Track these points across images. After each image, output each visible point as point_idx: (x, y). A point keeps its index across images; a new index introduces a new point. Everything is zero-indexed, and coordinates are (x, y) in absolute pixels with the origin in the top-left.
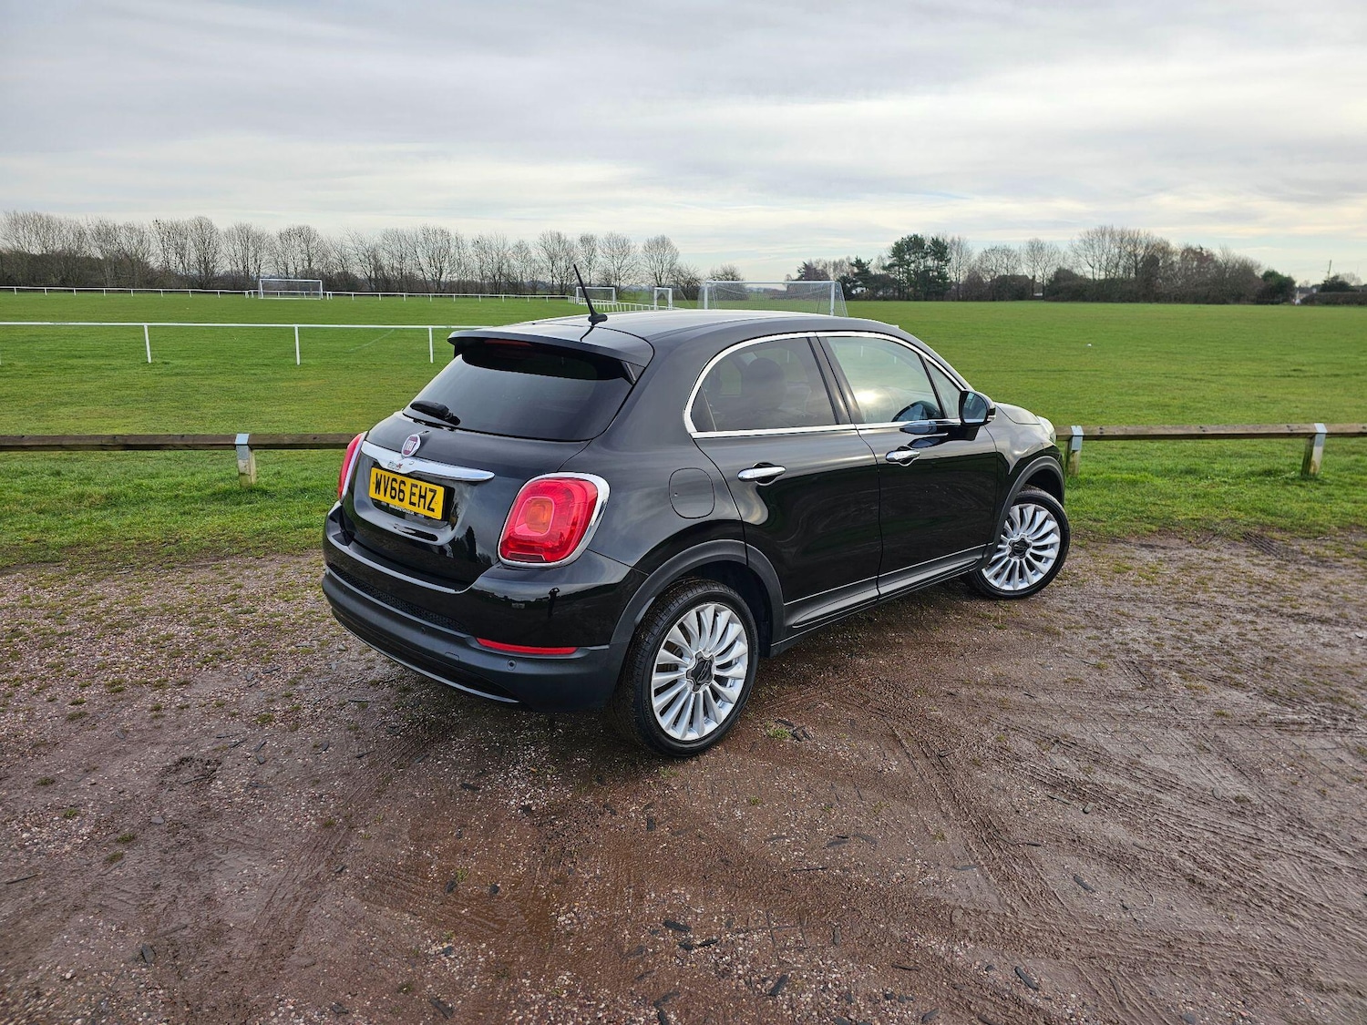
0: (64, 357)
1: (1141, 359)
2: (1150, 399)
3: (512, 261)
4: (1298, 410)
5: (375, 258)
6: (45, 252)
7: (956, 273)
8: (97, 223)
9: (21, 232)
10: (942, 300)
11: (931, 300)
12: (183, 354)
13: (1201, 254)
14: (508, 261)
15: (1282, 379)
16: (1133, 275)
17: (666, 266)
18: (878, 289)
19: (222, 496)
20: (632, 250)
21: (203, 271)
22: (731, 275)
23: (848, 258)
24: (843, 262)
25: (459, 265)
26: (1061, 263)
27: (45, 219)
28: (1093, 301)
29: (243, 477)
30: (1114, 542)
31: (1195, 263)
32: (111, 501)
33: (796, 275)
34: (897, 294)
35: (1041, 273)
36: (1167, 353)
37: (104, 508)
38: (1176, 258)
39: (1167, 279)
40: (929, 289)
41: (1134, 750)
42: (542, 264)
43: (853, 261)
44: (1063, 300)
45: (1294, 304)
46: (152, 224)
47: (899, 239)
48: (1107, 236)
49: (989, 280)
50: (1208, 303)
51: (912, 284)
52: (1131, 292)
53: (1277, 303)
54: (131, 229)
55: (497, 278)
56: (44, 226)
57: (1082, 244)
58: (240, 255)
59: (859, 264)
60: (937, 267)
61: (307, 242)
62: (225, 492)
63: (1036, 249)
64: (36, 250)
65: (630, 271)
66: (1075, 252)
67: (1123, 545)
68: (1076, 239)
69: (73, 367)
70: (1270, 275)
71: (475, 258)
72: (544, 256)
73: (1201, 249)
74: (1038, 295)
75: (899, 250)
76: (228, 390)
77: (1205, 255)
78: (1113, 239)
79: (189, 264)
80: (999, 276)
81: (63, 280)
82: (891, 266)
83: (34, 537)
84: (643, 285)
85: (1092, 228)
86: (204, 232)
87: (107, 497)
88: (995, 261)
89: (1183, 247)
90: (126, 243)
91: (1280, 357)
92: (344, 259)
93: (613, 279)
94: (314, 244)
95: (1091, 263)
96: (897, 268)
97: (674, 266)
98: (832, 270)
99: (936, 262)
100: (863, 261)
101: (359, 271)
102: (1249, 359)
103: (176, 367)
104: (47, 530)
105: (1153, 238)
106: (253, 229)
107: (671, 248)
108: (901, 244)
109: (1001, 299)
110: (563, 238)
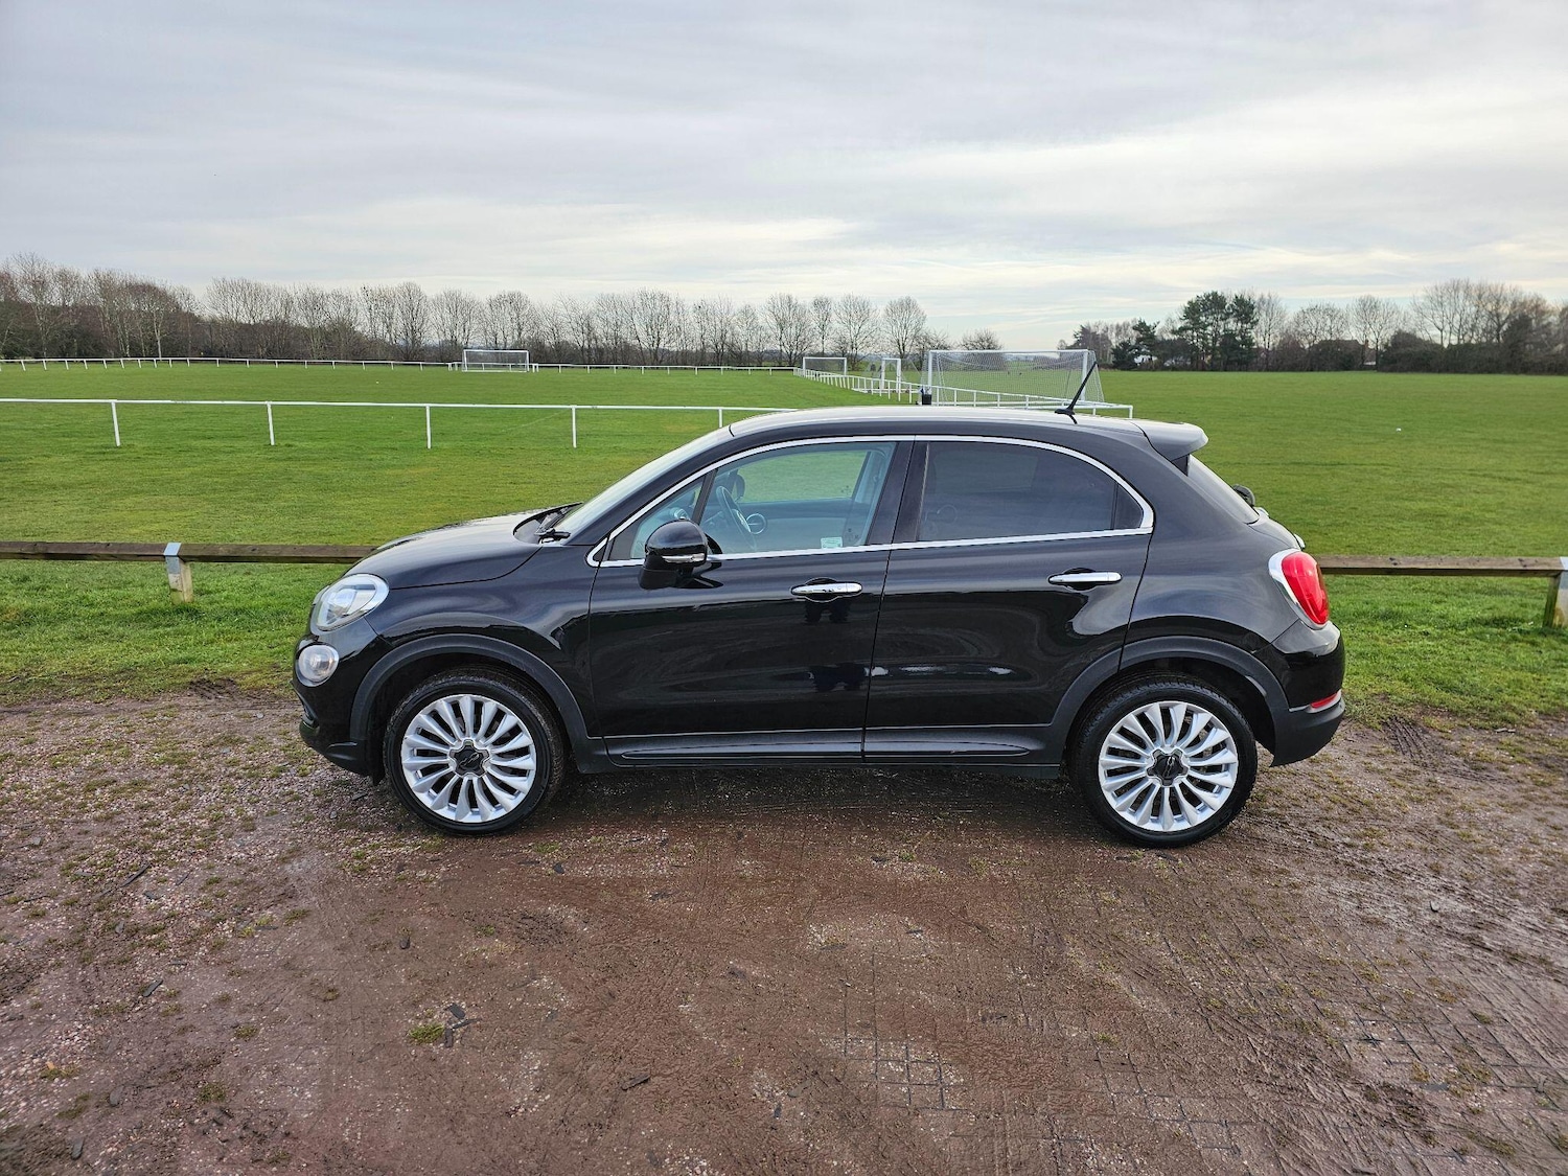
3: (737, 329)
5: (588, 325)
6: (252, 322)
7: (1263, 338)
8: (305, 291)
9: (229, 300)
10: (1247, 370)
11: (1232, 370)
14: (732, 329)
16: (1494, 340)
17: (911, 332)
18: (1169, 357)
20: (872, 315)
21: (410, 342)
22: (987, 342)
23: (1129, 321)
24: (1127, 325)
25: (679, 333)
26: (1401, 326)
27: (253, 286)
28: (1440, 372)
33: (1071, 341)
34: (1189, 363)
35: (1375, 337)
38: (1554, 319)
39: (1541, 344)
40: (1230, 357)
42: (769, 332)
43: (1136, 324)
44: (1402, 370)
46: (360, 291)
47: (1193, 298)
48: (1461, 292)
49: (1307, 346)
51: (1209, 350)
52: (1490, 360)
54: (338, 296)
55: (720, 347)
56: (251, 293)
57: (1427, 302)
58: (448, 323)
59: (1141, 327)
60: (1241, 331)
61: (517, 309)
63: (1368, 308)
64: (244, 319)
65: (869, 339)
66: (1419, 310)
68: (1421, 293)
71: (696, 325)
72: (773, 322)
74: (1369, 363)
75: (1193, 311)
78: (1468, 296)
79: (397, 334)
80: (1321, 341)
81: (269, 351)
82: (1183, 329)
84: (882, 354)
85: (1441, 282)
86: (412, 301)
88: (1314, 323)
89: (1562, 305)
90: (333, 312)
92: (556, 328)
93: (849, 348)
94: (525, 311)
95: (1440, 324)
96: (1190, 332)
97: (921, 332)
98: (1114, 334)
99: (1240, 325)
100: (1148, 324)
101: (571, 340)
105: (1521, 293)
106: (463, 296)
107: (918, 311)
108: (1196, 304)
109: (1322, 369)
110: (794, 302)
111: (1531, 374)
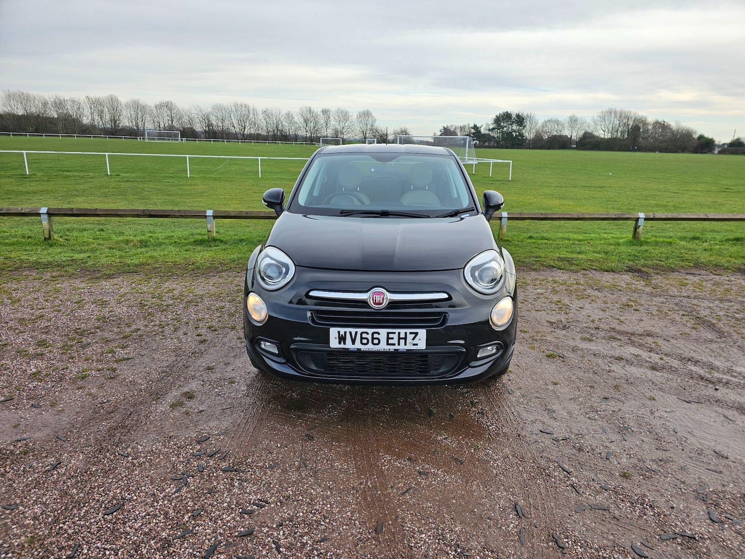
0: (60, 171)
2: (656, 202)
3: (284, 123)
5: (208, 119)
6: (26, 114)
7: (529, 134)
8: (54, 97)
9: (12, 102)
10: (521, 148)
11: (515, 148)
13: (664, 125)
14: (282, 123)
16: (626, 136)
17: (369, 127)
18: (485, 142)
20: (350, 118)
21: (113, 125)
22: (404, 133)
23: (468, 124)
24: (466, 126)
25: (255, 124)
26: (587, 129)
27: (25, 95)
28: (604, 150)
31: (660, 130)
33: (439, 133)
34: (496, 145)
35: (575, 134)
36: (654, 178)
38: (650, 127)
39: (645, 138)
40: (513, 142)
42: (300, 125)
43: (472, 125)
44: (587, 149)
45: (714, 154)
46: (85, 99)
47: (498, 114)
48: (613, 114)
49: (547, 137)
50: (667, 153)
51: (503, 138)
52: (625, 145)
53: (705, 153)
54: (73, 101)
55: (275, 132)
56: (25, 99)
57: (598, 118)
58: (134, 116)
59: (475, 127)
60: (519, 130)
61: (171, 110)
63: (573, 121)
64: (20, 112)
65: (349, 130)
66: (595, 122)
68: (596, 115)
70: (701, 137)
71: (263, 121)
72: (302, 120)
73: (664, 122)
74: (573, 146)
75: (498, 120)
77: (666, 125)
78: (616, 116)
79: (105, 122)
80: (552, 136)
81: (36, 129)
82: (493, 129)
84: (356, 137)
85: (604, 110)
86: (113, 103)
88: (550, 127)
89: (654, 120)
90: (71, 110)
92: (191, 120)
93: (340, 134)
94: (175, 111)
95: (603, 128)
96: (496, 130)
97: (373, 127)
98: (459, 131)
99: (518, 127)
100: (478, 126)
101: (199, 127)
105: (638, 115)
106: (141, 102)
107: (372, 117)
108: (499, 117)
109: (553, 148)
110: (312, 110)
111: (641, 152)
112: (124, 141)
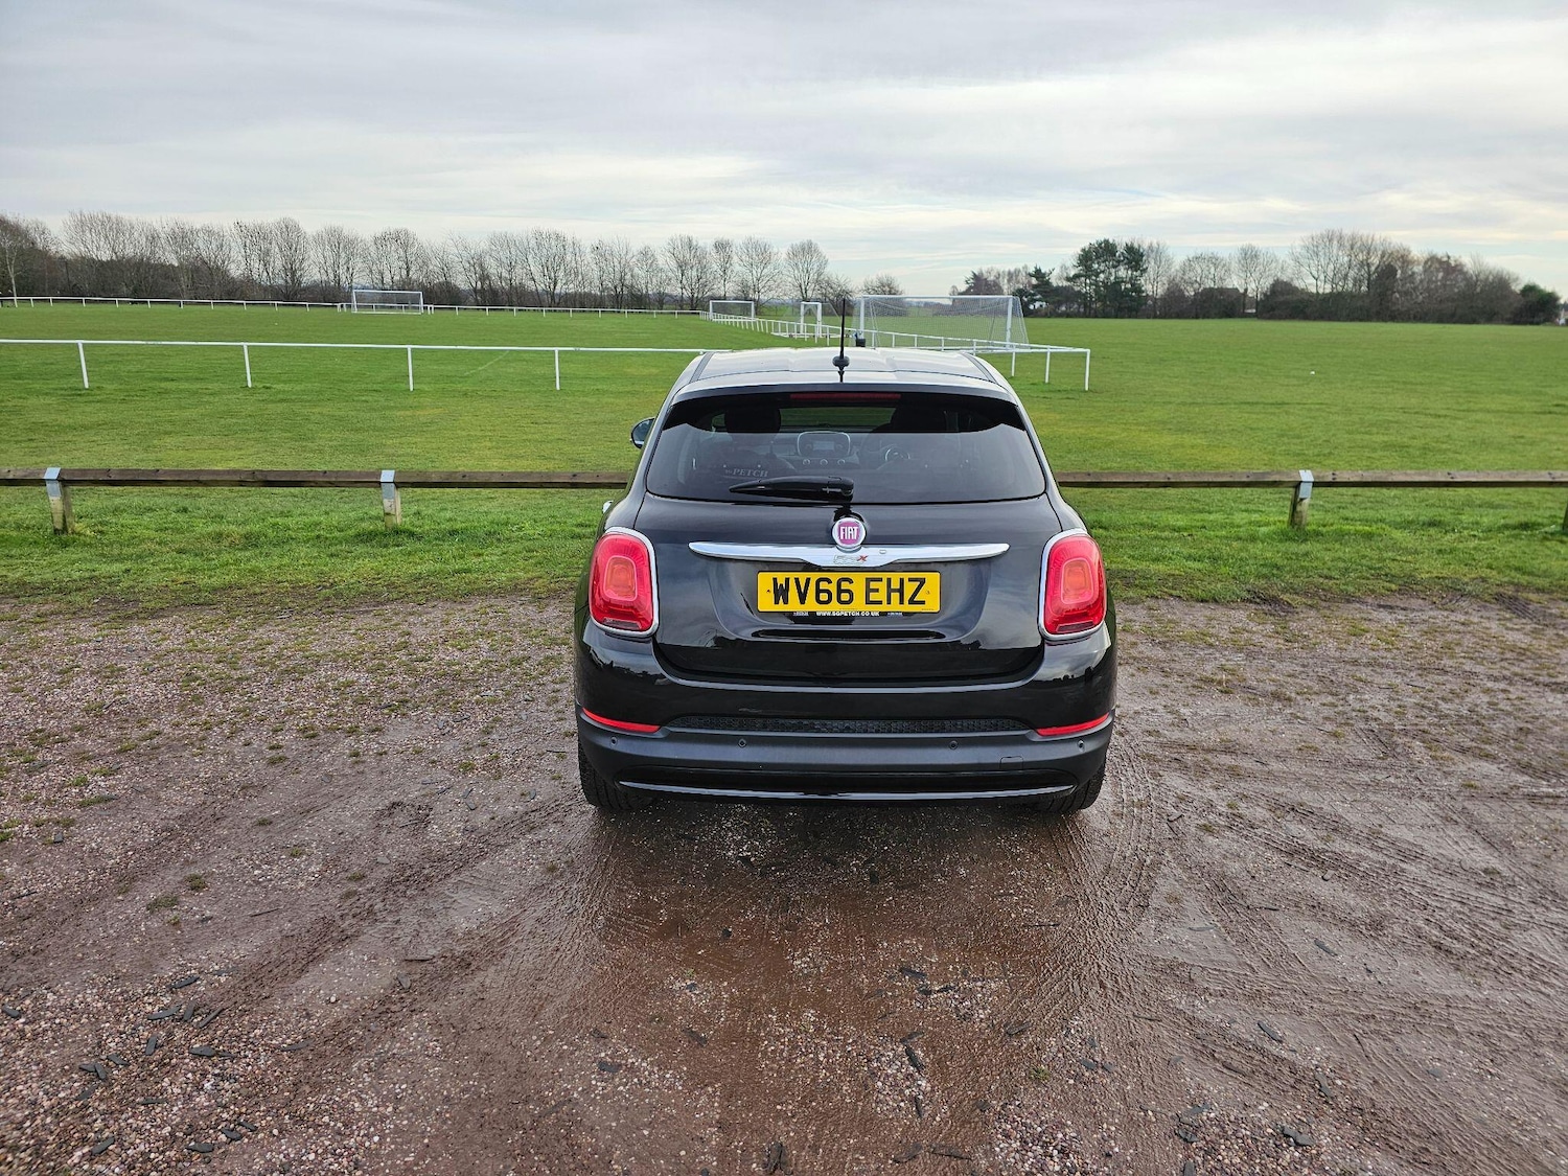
0: (155, 379)
1: (1374, 390)
2: (1386, 438)
3: (636, 270)
4: (1560, 454)
5: (481, 265)
6: (114, 258)
7: (1153, 285)
8: (172, 224)
9: (88, 235)
10: (1136, 317)
11: (1122, 317)
12: (284, 377)
13: (1447, 263)
14: (631, 270)
15: (1542, 416)
16: (1364, 288)
17: (813, 276)
18: (1060, 304)
19: (366, 538)
20: (774, 258)
21: (289, 281)
22: (887, 287)
23: (1025, 267)
24: (1019, 271)
25: (576, 274)
26: (1279, 274)
27: (114, 220)
28: (1314, 319)
29: (388, 517)
30: (1348, 601)
31: (1441, 275)
32: (251, 541)
33: (963, 287)
34: (1082, 310)
35: (1254, 286)
36: (1404, 383)
37: (245, 548)
38: (1418, 269)
39: (1406, 293)
40: (1120, 304)
41: (1376, 820)
42: (670, 274)
43: (1032, 270)
44: (1280, 318)
45: (1557, 325)
46: (233, 227)
47: (1086, 245)
48: (1335, 242)
49: (1193, 293)
50: (1455, 323)
51: (1100, 298)
52: (1361, 308)
53: (1538, 324)
54: (210, 232)
55: (619, 290)
56: (112, 228)
57: (1304, 252)
58: (330, 261)
59: (1038, 274)
60: (1131, 278)
61: (405, 247)
62: (370, 533)
63: (1249, 257)
64: (105, 255)
65: (772, 282)
66: (1297, 260)
67: (1358, 605)
68: (1298, 243)
69: (167, 392)
70: (1530, 290)
71: (594, 266)
72: (673, 264)
73: (1449, 257)
74: (1249, 311)
75: (1086, 258)
76: (341, 419)
77: (1453, 264)
78: (1341, 245)
79: (274, 272)
80: (1205, 289)
81: (135, 291)
82: (1077, 276)
83: (182, 578)
84: (786, 298)
85: (1317, 232)
86: (290, 237)
87: (247, 537)
88: (1199, 271)
89: (1426, 256)
90: (205, 249)
91: (1539, 389)
92: (446, 268)
93: (751, 292)
94: (414, 250)
95: (1315, 274)
96: (1083, 279)
97: (822, 277)
98: (1006, 281)
99: (1130, 272)
100: (1043, 271)
101: (462, 282)
102: (1502, 392)
103: (279, 392)
104: (193, 571)
105: (1390, 244)
106: (345, 232)
107: (820, 255)
108: (1089, 251)
109: (1206, 316)
110: (695, 243)
111: (1398, 322)
112: (307, 313)
